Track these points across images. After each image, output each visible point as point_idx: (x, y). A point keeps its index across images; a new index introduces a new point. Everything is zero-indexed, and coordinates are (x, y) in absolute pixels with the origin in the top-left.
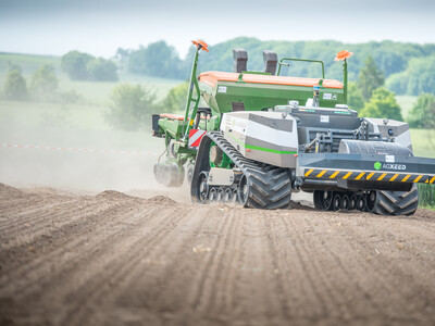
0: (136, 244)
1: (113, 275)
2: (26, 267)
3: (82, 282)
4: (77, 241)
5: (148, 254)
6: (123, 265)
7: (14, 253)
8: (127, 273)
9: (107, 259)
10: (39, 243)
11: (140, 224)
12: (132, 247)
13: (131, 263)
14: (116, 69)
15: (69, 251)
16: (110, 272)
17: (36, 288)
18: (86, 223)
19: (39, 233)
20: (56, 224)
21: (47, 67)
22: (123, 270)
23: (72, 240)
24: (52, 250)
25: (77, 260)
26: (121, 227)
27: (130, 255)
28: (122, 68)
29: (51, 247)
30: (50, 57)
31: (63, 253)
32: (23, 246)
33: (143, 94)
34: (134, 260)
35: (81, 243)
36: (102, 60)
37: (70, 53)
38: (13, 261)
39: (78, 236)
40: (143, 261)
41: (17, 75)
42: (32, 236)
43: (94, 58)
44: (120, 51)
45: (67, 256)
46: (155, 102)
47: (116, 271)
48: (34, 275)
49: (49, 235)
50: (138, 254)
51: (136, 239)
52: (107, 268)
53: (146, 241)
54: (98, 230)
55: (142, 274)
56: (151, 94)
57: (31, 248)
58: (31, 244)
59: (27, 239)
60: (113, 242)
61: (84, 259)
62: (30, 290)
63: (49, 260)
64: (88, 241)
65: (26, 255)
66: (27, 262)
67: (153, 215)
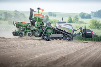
0: (96, 53)
1: (91, 60)
2: (73, 58)
3: (85, 61)
4: (83, 53)
5: (98, 56)
6: (93, 58)
7: (70, 55)
8: (94, 60)
9: (90, 57)
10: (75, 53)
11: (97, 49)
12: (95, 54)
13: (95, 57)
14: (91, 16)
15: (82, 55)
16: (91, 59)
17: (75, 62)
18: (85, 49)
19: (75, 51)
20: (79, 49)
21: (76, 16)
22: (93, 59)
23: (82, 52)
24: (78, 55)
25: (83, 57)
26: (92, 50)
27: (95, 56)
28: (92, 16)
29: (78, 54)
30: (77, 14)
31: (80, 55)
32: (72, 54)
33: (97, 21)
34: (96, 57)
35: (84, 53)
36: (88, 14)
37: (81, 13)
38: (70, 57)
39: (83, 52)
40: (98, 57)
41: (70, 18)
42: (74, 52)
43: (86, 14)
44: (92, 12)
45: (81, 56)
46: (99, 23)
47: (92, 59)
48: (74, 60)
49: (77, 51)
50: (96, 56)
51: (96, 52)
52: (90, 58)
53: (98, 53)
54: (88, 50)
55: (97, 60)
56: (99, 21)
57: (74, 54)
58: (74, 53)
59: (73, 52)
60: (91, 53)
61: (85, 57)
62: (74, 63)
63: (78, 57)
64: (85, 53)
65: (73, 56)
66: (73, 57)
67: (99, 47)
